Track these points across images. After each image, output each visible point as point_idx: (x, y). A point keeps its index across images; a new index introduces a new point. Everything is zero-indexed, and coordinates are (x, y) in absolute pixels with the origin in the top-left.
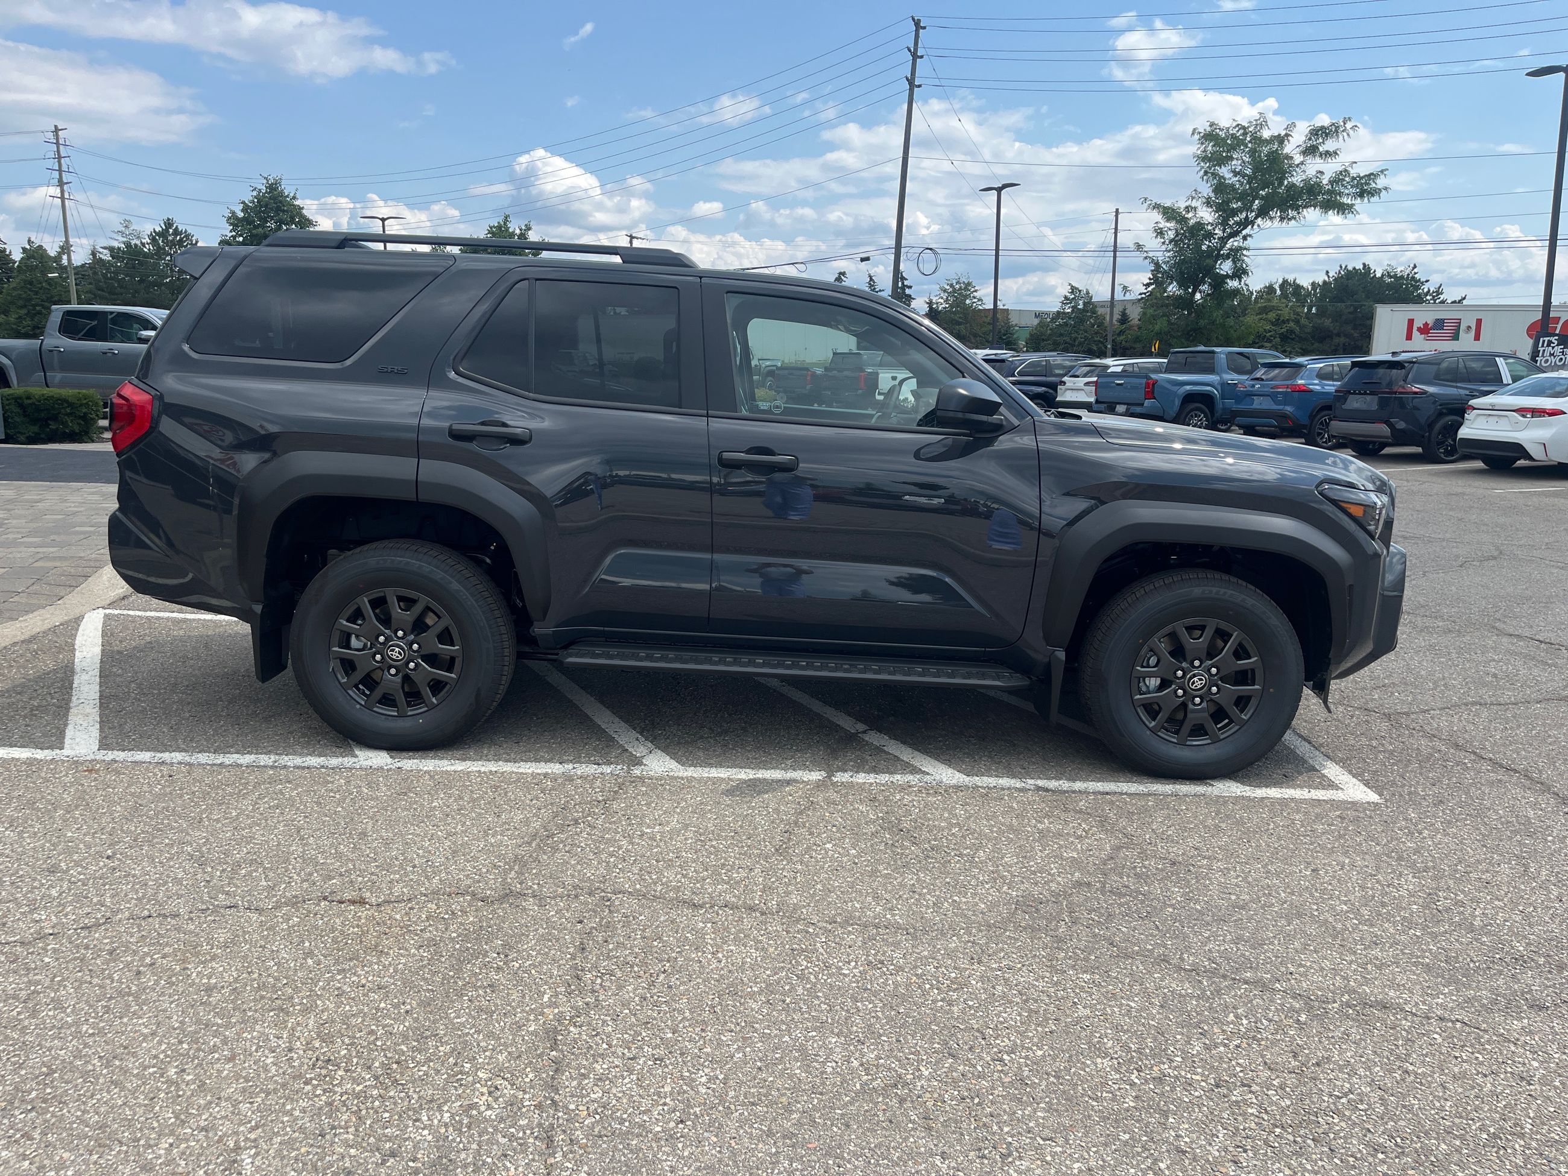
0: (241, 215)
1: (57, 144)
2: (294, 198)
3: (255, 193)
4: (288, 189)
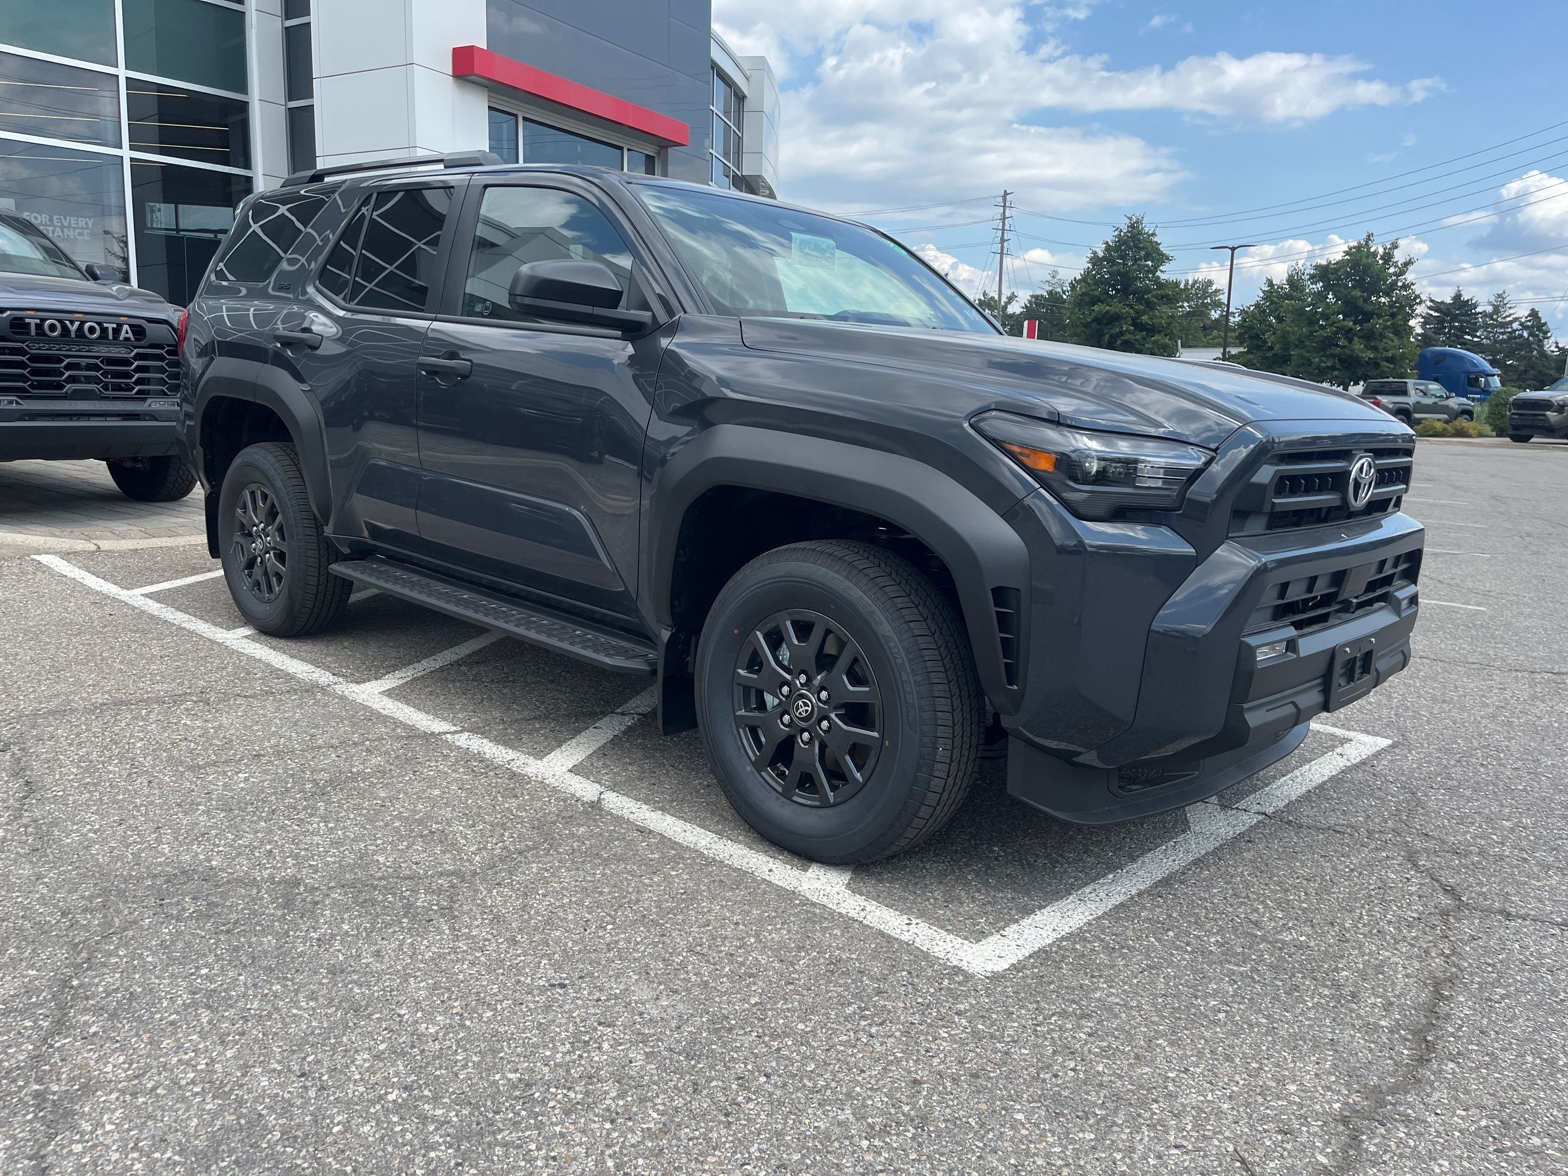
0: (1101, 254)
1: (1004, 206)
2: (1153, 234)
3: (1116, 233)
4: (1148, 228)
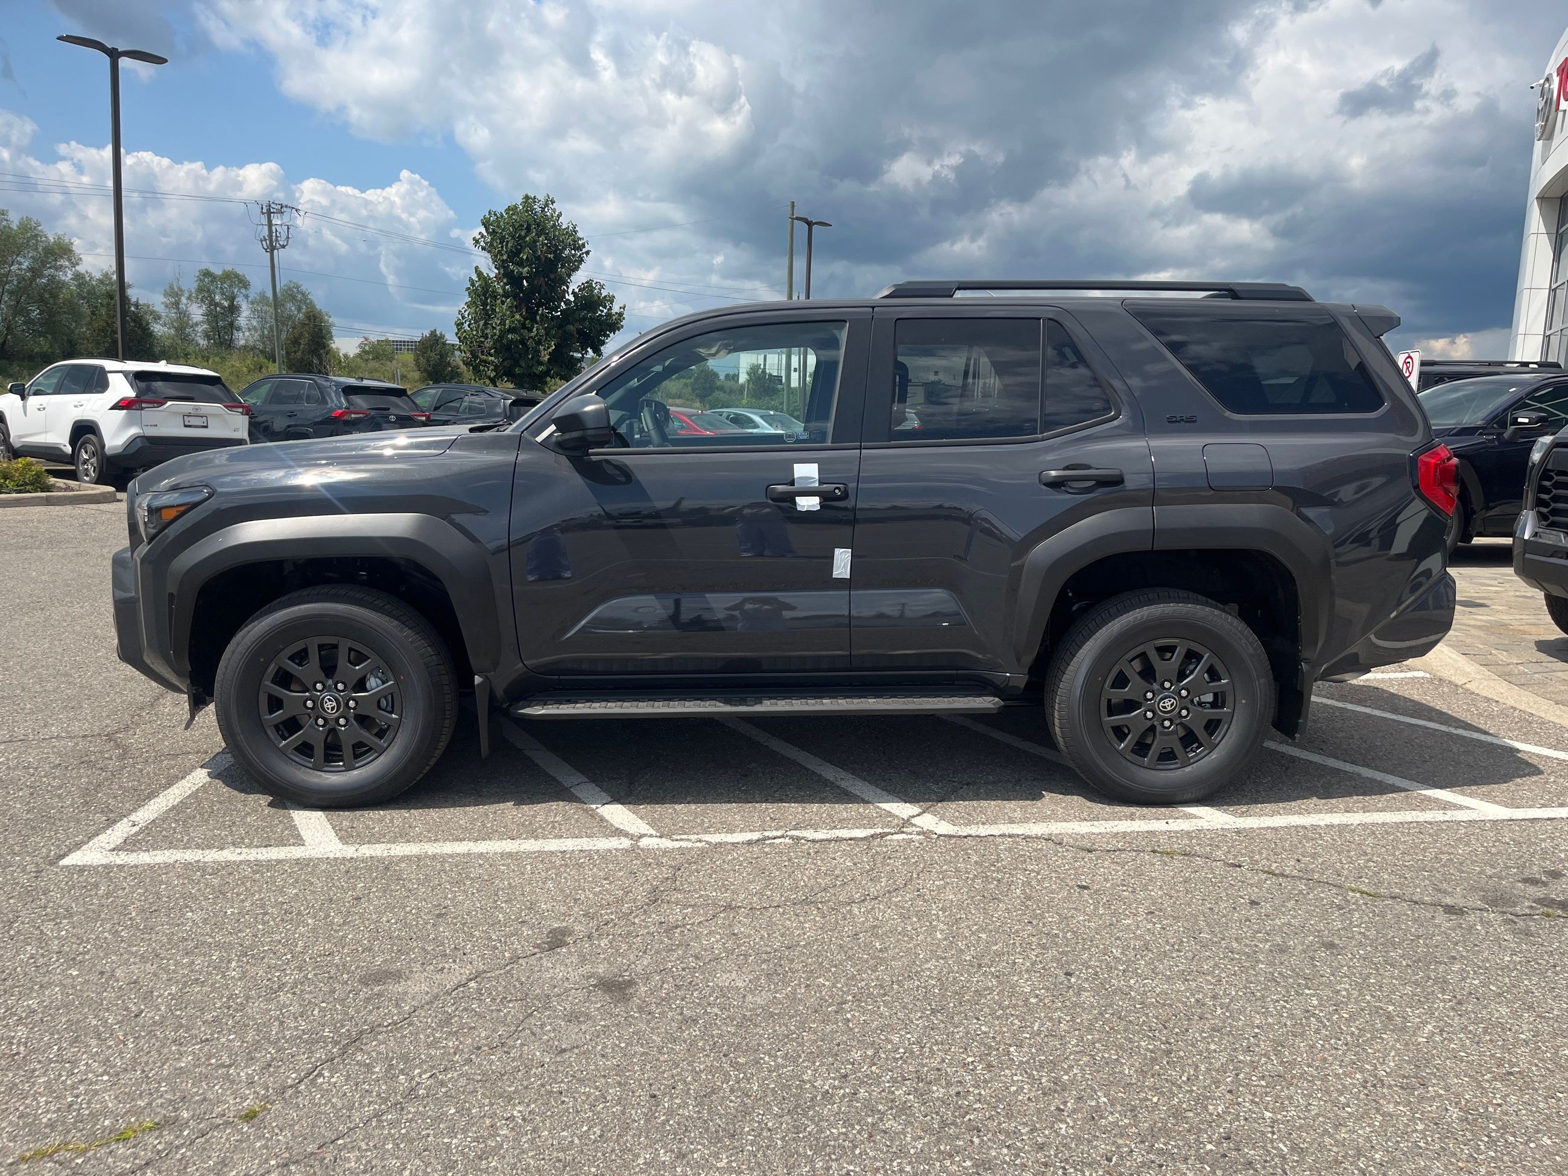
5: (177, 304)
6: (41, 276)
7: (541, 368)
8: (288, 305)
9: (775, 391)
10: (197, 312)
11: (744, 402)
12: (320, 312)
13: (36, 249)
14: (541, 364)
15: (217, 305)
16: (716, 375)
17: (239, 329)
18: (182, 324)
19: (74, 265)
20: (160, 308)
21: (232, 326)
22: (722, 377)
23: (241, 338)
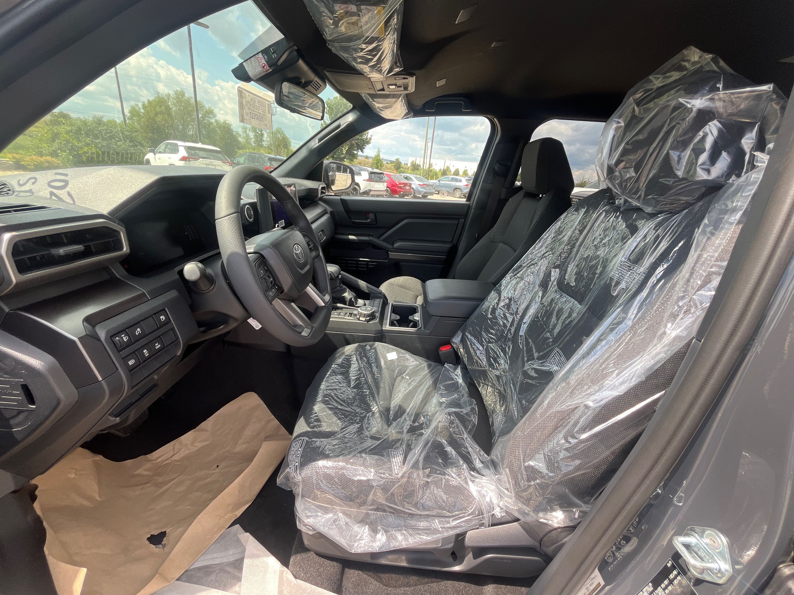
5: (246, 132)
6: (205, 120)
7: (343, 156)
8: (278, 134)
9: (418, 169)
10: (252, 135)
11: (409, 172)
12: (287, 137)
13: (203, 111)
14: (343, 154)
15: (257, 133)
16: (401, 163)
17: (264, 141)
18: (247, 138)
19: (214, 117)
20: (241, 133)
21: (262, 140)
22: (403, 164)
23: (265, 144)
